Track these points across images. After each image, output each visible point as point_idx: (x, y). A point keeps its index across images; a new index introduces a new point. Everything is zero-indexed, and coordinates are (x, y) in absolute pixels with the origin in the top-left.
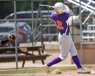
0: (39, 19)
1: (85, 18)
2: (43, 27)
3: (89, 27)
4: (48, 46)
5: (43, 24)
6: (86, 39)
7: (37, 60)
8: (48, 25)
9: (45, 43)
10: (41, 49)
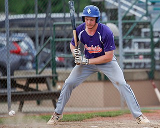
0: (48, 29)
1: (128, 27)
2: (56, 42)
3: (135, 43)
4: (64, 75)
5: (56, 38)
6: (130, 64)
7: (45, 99)
8: (63, 39)
9: (58, 70)
10: (51, 81)
